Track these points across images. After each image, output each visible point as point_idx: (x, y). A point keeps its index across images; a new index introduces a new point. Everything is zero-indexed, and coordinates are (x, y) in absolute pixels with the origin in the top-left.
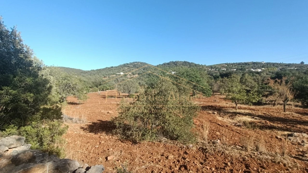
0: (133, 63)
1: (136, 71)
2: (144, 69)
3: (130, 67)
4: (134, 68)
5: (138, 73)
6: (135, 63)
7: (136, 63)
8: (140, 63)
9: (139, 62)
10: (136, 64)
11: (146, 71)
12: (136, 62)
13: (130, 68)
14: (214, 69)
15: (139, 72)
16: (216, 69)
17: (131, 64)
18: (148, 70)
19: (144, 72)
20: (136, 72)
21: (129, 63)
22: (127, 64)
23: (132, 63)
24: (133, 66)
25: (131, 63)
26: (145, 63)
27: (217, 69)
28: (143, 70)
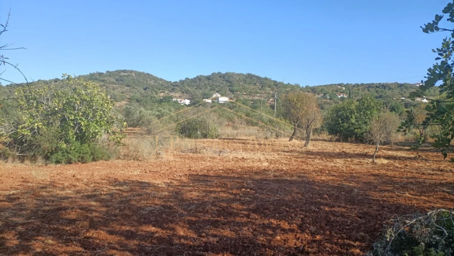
0: (116, 71)
1: (122, 93)
2: (145, 89)
3: (108, 81)
4: (118, 84)
5: (129, 99)
6: (122, 74)
7: (125, 73)
8: (136, 74)
9: (133, 71)
10: (124, 76)
11: (150, 93)
12: (124, 71)
13: (106, 84)
14: (318, 94)
15: (132, 95)
16: (325, 94)
17: (110, 74)
18: (156, 89)
19: (146, 94)
20: (124, 94)
21: (105, 72)
22: (100, 74)
23: (113, 72)
24: (116, 80)
25: (110, 72)
26: (148, 74)
27: (327, 94)
28: (143, 91)
